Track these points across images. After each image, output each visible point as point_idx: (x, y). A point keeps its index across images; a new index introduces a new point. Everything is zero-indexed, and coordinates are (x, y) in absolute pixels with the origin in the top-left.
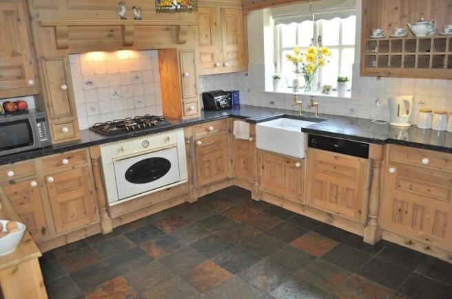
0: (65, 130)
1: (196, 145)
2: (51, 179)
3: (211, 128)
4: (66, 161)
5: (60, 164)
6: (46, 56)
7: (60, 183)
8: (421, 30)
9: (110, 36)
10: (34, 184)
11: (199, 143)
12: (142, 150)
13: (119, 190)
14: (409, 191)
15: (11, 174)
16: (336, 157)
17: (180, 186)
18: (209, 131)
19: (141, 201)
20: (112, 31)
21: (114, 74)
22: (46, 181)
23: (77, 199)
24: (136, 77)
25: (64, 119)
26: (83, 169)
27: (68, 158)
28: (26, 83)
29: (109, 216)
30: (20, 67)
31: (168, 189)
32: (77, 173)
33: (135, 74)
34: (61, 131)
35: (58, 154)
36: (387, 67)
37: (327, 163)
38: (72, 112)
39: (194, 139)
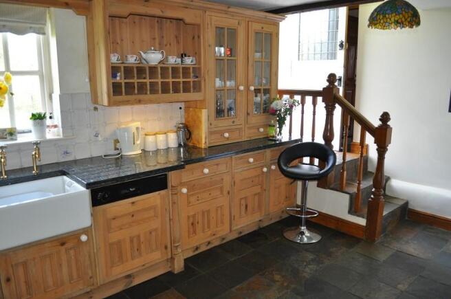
8: (154, 58)
14: (198, 202)
16: (133, 203)
36: (135, 94)
37: (122, 216)
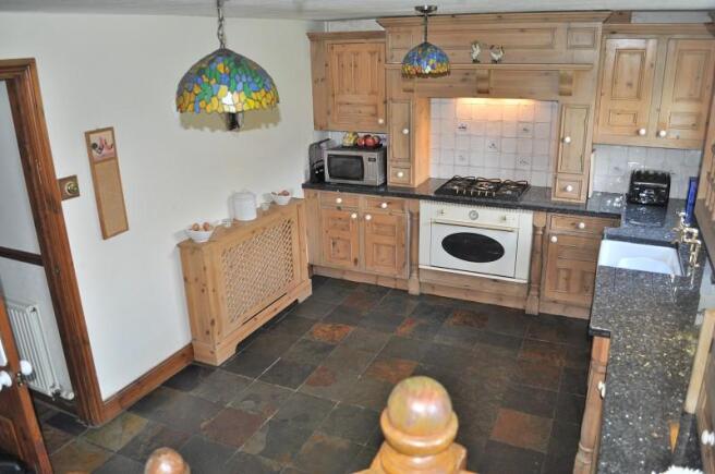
0: (401, 174)
1: (549, 241)
2: (368, 217)
3: (582, 225)
4: (384, 205)
5: (380, 207)
6: (395, 97)
7: (376, 224)
9: (464, 80)
10: (354, 216)
11: (554, 239)
12: (468, 221)
13: (433, 255)
15: (339, 200)
17: (513, 283)
18: (577, 227)
19: (456, 278)
20: (467, 74)
21: (494, 122)
22: (364, 217)
23: (389, 245)
24: (524, 129)
25: (401, 164)
26: (400, 219)
27: (388, 203)
28: (377, 122)
29: (418, 277)
30: (376, 106)
31: (495, 280)
32: (393, 220)
33: (524, 126)
34: (396, 175)
35: (379, 197)
38: (410, 158)
39: (548, 230)
